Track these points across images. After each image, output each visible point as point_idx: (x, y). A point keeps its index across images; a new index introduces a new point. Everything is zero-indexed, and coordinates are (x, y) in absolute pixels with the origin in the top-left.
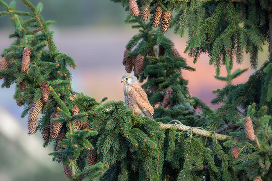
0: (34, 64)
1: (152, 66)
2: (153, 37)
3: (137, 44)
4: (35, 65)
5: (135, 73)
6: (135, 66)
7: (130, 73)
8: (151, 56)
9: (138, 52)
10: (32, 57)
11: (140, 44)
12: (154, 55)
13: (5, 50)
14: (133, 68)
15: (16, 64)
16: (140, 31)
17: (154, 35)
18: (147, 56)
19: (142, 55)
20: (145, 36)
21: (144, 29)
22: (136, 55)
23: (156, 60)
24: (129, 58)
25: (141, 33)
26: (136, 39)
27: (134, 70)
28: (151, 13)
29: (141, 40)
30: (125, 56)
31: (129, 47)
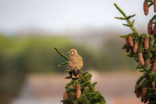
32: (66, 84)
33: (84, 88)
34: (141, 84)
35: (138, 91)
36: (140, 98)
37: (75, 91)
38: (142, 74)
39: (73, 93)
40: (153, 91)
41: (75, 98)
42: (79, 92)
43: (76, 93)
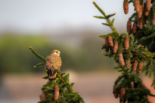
0: (61, 95)
1: (130, 94)
2: (130, 77)
3: (121, 81)
4: (63, 96)
5: (120, 98)
6: (120, 94)
7: (117, 98)
8: (129, 88)
9: (122, 86)
10: (60, 91)
11: (122, 81)
12: (131, 88)
13: (44, 86)
14: (119, 95)
15: (51, 96)
16: (122, 73)
17: (131, 76)
18: (127, 88)
19: (124, 87)
20: (125, 76)
21: (125, 72)
22: (121, 88)
23: (133, 90)
24: (116, 89)
25: (123, 75)
26: (120, 78)
27: (119, 97)
28: (131, 63)
29: (123, 79)
30: (114, 88)
31: (116, 83)
32: (43, 86)
33: (62, 89)
34: (119, 83)
35: (117, 92)
36: (119, 98)
37: (53, 91)
38: (120, 74)
39: (51, 95)
40: (132, 91)
41: (53, 99)
42: (58, 93)
43: (54, 94)
